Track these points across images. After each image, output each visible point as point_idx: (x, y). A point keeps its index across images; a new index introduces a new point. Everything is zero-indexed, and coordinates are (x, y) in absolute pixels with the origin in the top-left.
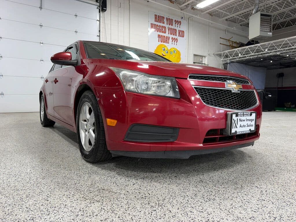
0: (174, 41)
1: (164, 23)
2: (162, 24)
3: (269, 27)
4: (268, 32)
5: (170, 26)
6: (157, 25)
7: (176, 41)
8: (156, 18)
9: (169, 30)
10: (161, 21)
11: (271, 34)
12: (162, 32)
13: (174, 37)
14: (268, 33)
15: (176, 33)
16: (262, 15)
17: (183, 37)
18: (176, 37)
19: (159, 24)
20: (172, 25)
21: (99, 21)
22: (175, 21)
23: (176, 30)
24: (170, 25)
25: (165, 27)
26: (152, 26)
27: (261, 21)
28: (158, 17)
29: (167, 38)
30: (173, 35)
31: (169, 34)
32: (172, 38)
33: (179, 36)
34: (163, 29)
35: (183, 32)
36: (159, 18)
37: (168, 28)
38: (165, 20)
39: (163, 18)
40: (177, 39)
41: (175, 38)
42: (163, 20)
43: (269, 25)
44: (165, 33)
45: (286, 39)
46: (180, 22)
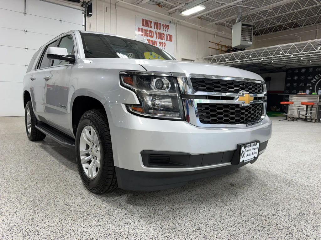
0: (161, 45)
1: (151, 27)
2: (149, 29)
3: (250, 36)
4: (248, 41)
5: (158, 31)
6: (145, 30)
7: (164, 45)
8: (143, 22)
9: (156, 34)
10: (148, 25)
11: (251, 43)
12: (150, 37)
13: (162, 41)
14: (249, 43)
15: (164, 37)
16: (243, 25)
17: (171, 41)
18: (163, 41)
19: (146, 28)
20: (160, 29)
21: (85, 26)
22: (163, 25)
23: (164, 34)
24: (157, 29)
25: (152, 32)
26: (139, 29)
27: (242, 30)
28: (146, 21)
29: (154, 42)
30: (161, 39)
31: (156, 38)
32: (160, 42)
33: (167, 40)
34: (151, 33)
35: (171, 36)
36: (146, 23)
37: (156, 32)
38: (153, 25)
39: (151, 22)
40: (165, 43)
41: (162, 43)
42: (151, 25)
43: (250, 35)
44: (152, 37)
45: (266, 48)
46: (168, 26)
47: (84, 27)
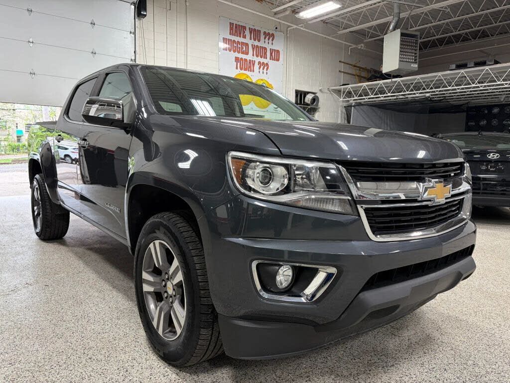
0: (262, 67)
1: (244, 37)
2: (241, 40)
3: (414, 54)
4: (412, 62)
5: (256, 43)
6: (234, 41)
7: (266, 68)
8: (231, 29)
9: (253, 49)
10: (240, 34)
11: (416, 66)
12: (243, 53)
13: (262, 60)
14: (412, 65)
15: (265, 53)
16: (402, 35)
17: (278, 60)
18: (265, 61)
19: (237, 39)
20: (259, 41)
22: (265, 33)
23: (266, 49)
24: (255, 40)
25: (247, 45)
26: (225, 40)
27: (401, 44)
28: (236, 27)
29: (250, 63)
30: (261, 57)
31: (253, 55)
32: (259, 63)
33: (270, 59)
34: (244, 47)
35: (278, 52)
36: (237, 29)
37: (252, 45)
38: (247, 33)
39: (244, 28)
40: (267, 64)
41: (263, 63)
42: (244, 32)
43: (414, 51)
44: (247, 54)
45: (440, 74)
46: (273, 35)
47: (132, 35)
